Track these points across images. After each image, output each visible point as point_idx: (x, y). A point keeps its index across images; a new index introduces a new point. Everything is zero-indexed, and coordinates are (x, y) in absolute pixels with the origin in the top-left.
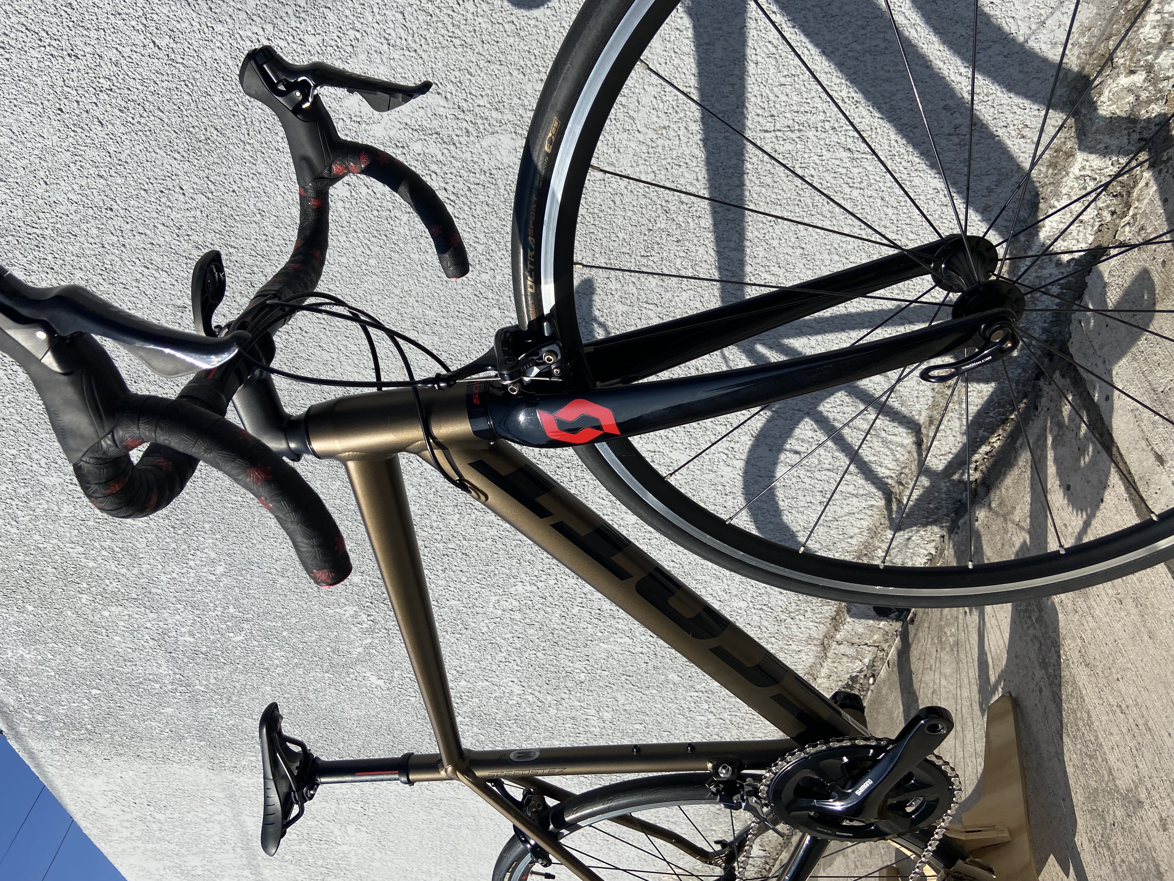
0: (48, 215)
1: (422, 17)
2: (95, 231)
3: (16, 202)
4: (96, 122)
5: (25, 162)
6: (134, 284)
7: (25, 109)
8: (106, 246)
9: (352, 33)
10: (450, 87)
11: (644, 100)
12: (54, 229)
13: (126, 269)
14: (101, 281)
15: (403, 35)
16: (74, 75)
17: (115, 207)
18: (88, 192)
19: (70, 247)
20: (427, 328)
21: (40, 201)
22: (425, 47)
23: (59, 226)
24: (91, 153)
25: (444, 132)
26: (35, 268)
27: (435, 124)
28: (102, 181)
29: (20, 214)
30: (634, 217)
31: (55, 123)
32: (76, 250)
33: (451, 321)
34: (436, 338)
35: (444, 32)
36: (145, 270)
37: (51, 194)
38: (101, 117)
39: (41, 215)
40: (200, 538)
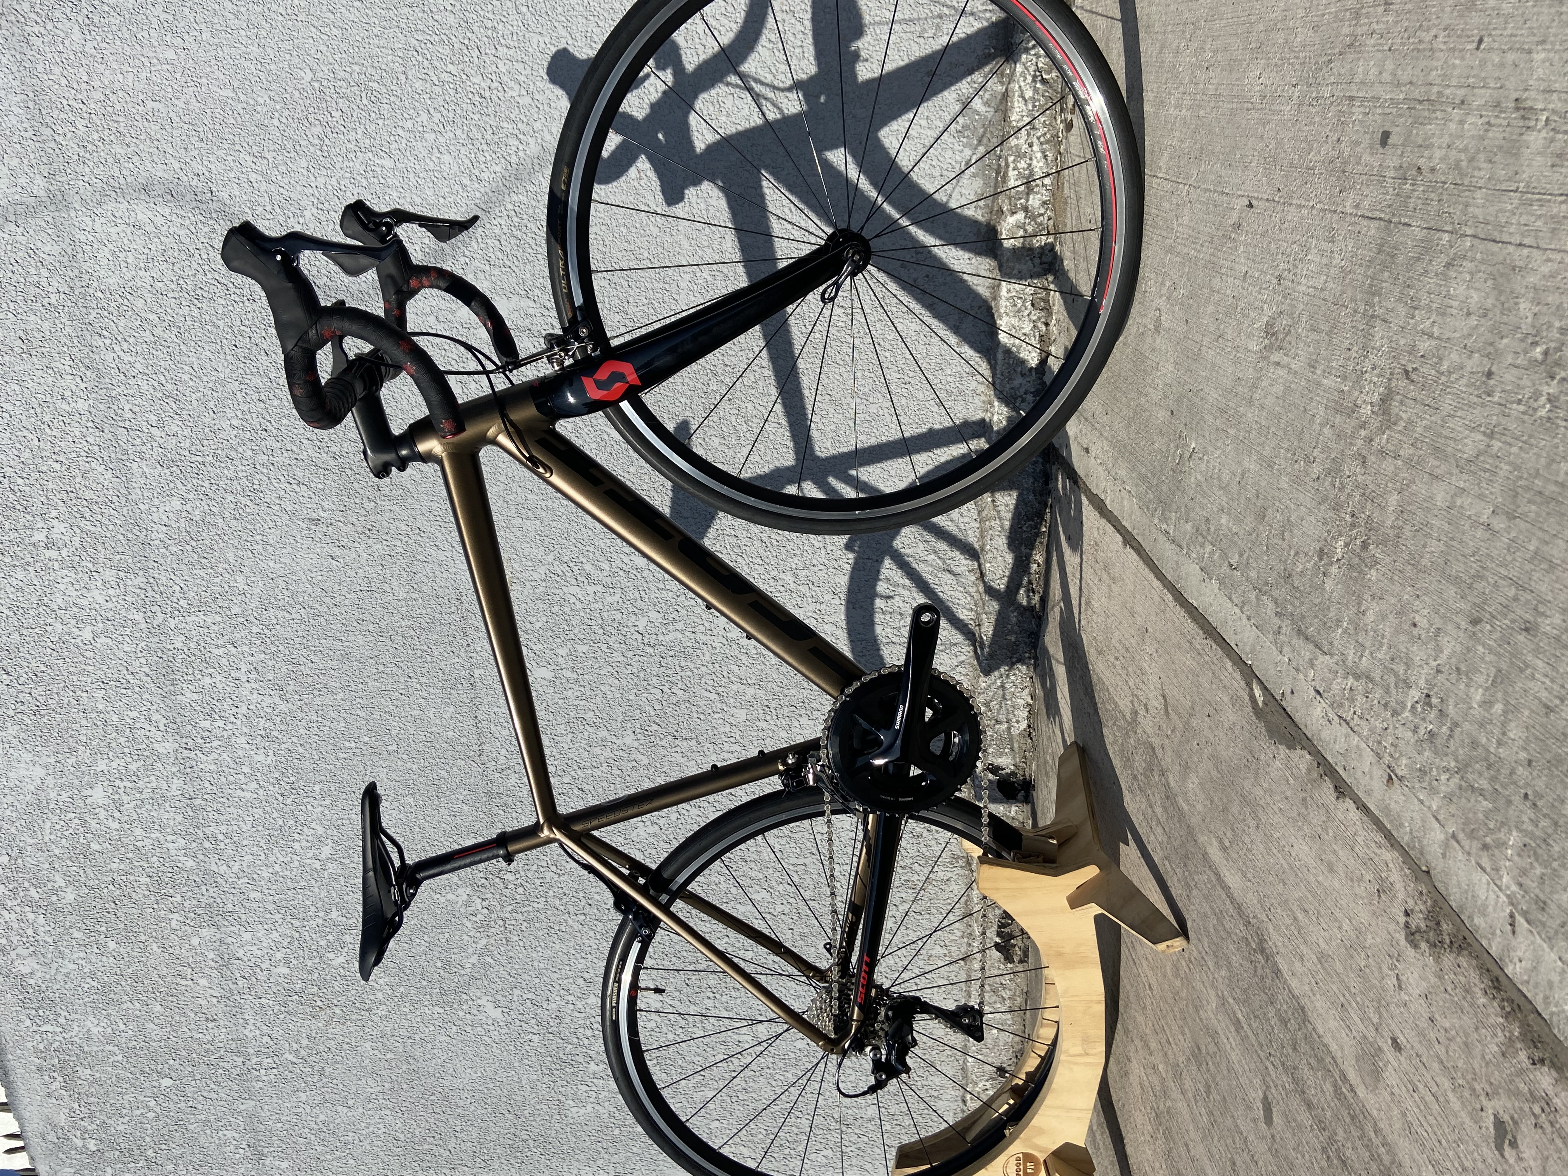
0: (211, 442)
1: (513, 240)
2: (250, 453)
3: (185, 433)
4: (263, 353)
5: (199, 394)
6: (278, 501)
7: (207, 348)
8: (258, 466)
9: (462, 259)
10: (537, 291)
11: (683, 285)
12: (215, 455)
13: (272, 488)
14: (249, 502)
15: (500, 257)
16: (249, 316)
17: (270, 427)
18: (248, 417)
19: (226, 472)
20: (530, 513)
21: (207, 430)
22: (516, 263)
23: (219, 452)
24: (256, 381)
25: (534, 328)
26: (191, 496)
27: (527, 322)
28: (262, 405)
29: (186, 444)
30: (691, 383)
31: (229, 358)
32: (230, 474)
33: (550, 503)
34: (538, 522)
35: (530, 251)
36: (288, 485)
37: (217, 422)
38: (267, 348)
39: (205, 443)
40: (310, 808)
